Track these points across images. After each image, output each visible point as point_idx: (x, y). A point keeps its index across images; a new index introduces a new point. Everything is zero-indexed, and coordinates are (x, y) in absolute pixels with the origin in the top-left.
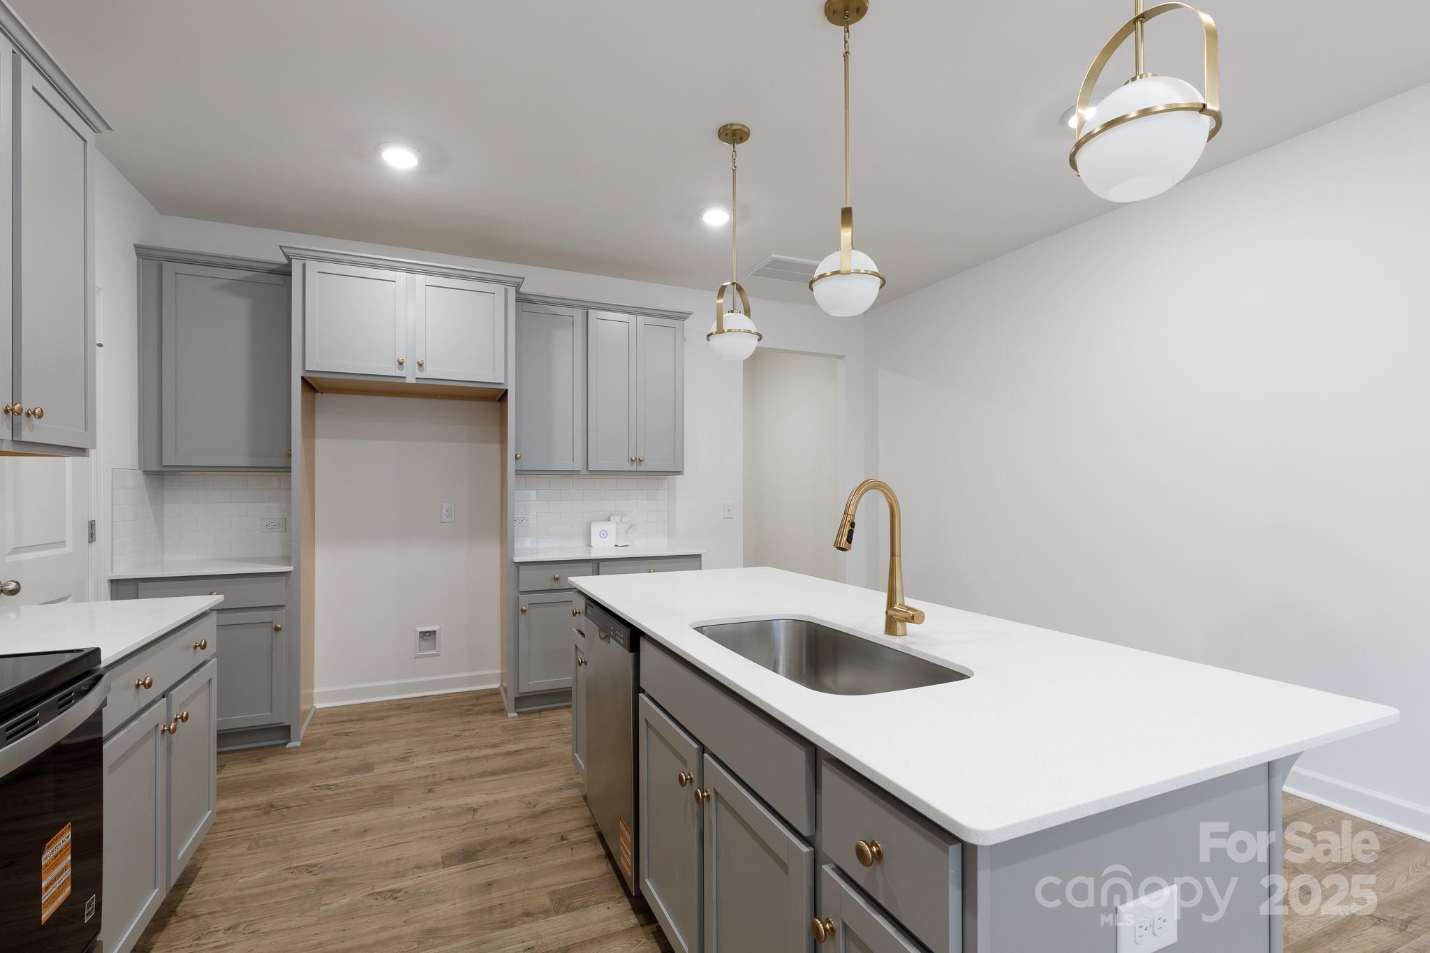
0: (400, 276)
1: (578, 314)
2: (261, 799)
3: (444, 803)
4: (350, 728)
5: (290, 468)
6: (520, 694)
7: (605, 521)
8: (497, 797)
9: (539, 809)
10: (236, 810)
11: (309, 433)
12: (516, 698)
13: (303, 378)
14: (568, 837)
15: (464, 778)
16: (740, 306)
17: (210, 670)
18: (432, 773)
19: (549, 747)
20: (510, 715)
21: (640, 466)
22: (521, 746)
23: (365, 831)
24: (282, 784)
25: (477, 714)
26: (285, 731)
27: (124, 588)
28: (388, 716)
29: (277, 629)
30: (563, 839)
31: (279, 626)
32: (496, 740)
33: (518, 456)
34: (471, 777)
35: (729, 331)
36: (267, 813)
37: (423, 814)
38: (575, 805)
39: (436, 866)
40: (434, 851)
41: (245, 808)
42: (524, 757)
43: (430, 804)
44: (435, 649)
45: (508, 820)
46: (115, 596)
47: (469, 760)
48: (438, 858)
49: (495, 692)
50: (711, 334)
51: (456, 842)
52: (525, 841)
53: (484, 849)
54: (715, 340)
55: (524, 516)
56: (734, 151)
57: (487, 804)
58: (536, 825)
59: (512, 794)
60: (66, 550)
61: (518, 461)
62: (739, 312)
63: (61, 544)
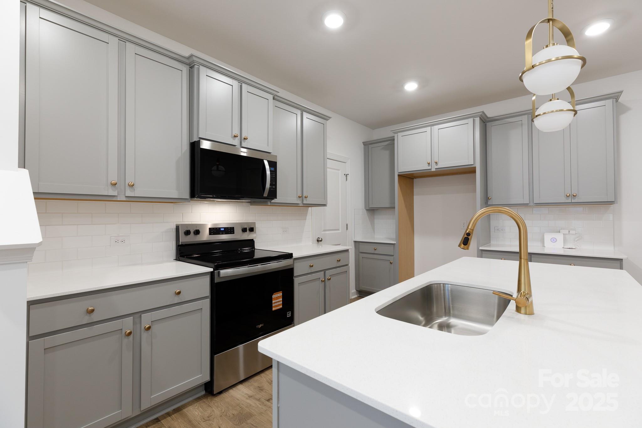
0: (429, 129)
1: (525, 118)
5: (395, 207)
7: (556, 232)
13: (398, 175)
17: (346, 269)
21: (575, 199)
31: (392, 262)
33: (490, 198)
55: (502, 228)
60: (340, 231)
61: (490, 200)
62: (558, 99)
63: (338, 230)
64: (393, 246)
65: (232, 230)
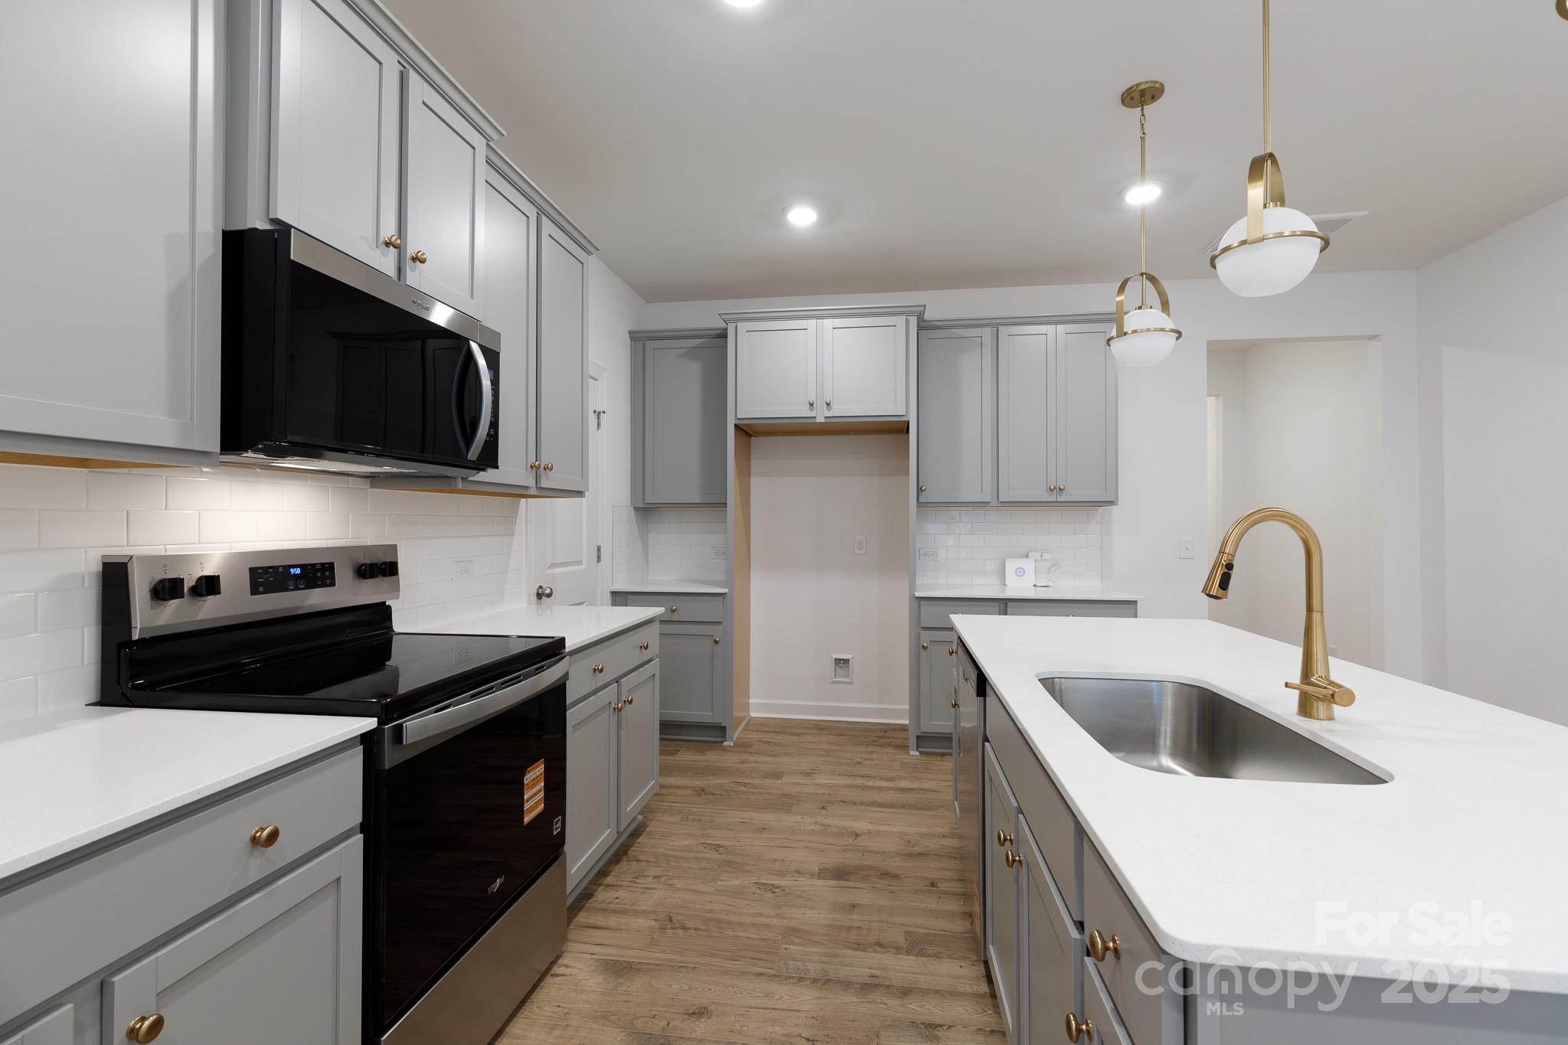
0: (811, 324)
1: (987, 333)
2: (697, 783)
3: (832, 822)
4: (773, 738)
5: (726, 503)
6: (923, 733)
7: (1023, 557)
8: (881, 828)
9: (917, 849)
10: (679, 787)
11: (744, 472)
12: (917, 736)
13: (736, 425)
14: (939, 884)
15: (855, 804)
16: (1156, 300)
17: (654, 667)
18: (828, 792)
19: (943, 792)
20: (912, 753)
21: (1061, 496)
22: (915, 785)
23: (764, 829)
24: (714, 775)
25: (882, 746)
26: (721, 730)
27: (620, 598)
28: (804, 734)
29: (716, 642)
30: (932, 885)
31: (718, 639)
32: (893, 774)
33: (923, 488)
34: (862, 804)
35: (1134, 332)
36: (699, 795)
37: (812, 827)
38: (955, 855)
39: (812, 875)
40: (814, 861)
41: (686, 787)
42: (915, 796)
43: (819, 819)
44: (848, 676)
45: (885, 853)
46: (614, 603)
47: (864, 788)
48: (816, 870)
49: (903, 728)
50: (1112, 338)
51: (834, 859)
52: (896, 876)
53: (857, 873)
54: (1116, 345)
55: (933, 550)
56: (1143, 115)
57: (870, 832)
58: (909, 865)
59: (895, 829)
60: (583, 567)
61: (923, 493)
62: (1151, 307)
63: (580, 562)
64: (721, 598)
65: (327, 573)
